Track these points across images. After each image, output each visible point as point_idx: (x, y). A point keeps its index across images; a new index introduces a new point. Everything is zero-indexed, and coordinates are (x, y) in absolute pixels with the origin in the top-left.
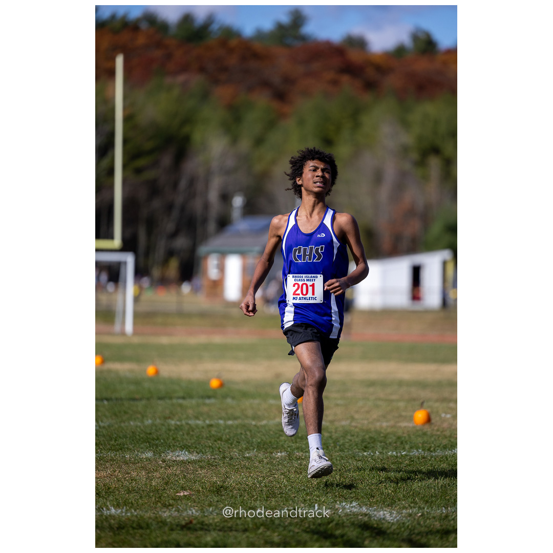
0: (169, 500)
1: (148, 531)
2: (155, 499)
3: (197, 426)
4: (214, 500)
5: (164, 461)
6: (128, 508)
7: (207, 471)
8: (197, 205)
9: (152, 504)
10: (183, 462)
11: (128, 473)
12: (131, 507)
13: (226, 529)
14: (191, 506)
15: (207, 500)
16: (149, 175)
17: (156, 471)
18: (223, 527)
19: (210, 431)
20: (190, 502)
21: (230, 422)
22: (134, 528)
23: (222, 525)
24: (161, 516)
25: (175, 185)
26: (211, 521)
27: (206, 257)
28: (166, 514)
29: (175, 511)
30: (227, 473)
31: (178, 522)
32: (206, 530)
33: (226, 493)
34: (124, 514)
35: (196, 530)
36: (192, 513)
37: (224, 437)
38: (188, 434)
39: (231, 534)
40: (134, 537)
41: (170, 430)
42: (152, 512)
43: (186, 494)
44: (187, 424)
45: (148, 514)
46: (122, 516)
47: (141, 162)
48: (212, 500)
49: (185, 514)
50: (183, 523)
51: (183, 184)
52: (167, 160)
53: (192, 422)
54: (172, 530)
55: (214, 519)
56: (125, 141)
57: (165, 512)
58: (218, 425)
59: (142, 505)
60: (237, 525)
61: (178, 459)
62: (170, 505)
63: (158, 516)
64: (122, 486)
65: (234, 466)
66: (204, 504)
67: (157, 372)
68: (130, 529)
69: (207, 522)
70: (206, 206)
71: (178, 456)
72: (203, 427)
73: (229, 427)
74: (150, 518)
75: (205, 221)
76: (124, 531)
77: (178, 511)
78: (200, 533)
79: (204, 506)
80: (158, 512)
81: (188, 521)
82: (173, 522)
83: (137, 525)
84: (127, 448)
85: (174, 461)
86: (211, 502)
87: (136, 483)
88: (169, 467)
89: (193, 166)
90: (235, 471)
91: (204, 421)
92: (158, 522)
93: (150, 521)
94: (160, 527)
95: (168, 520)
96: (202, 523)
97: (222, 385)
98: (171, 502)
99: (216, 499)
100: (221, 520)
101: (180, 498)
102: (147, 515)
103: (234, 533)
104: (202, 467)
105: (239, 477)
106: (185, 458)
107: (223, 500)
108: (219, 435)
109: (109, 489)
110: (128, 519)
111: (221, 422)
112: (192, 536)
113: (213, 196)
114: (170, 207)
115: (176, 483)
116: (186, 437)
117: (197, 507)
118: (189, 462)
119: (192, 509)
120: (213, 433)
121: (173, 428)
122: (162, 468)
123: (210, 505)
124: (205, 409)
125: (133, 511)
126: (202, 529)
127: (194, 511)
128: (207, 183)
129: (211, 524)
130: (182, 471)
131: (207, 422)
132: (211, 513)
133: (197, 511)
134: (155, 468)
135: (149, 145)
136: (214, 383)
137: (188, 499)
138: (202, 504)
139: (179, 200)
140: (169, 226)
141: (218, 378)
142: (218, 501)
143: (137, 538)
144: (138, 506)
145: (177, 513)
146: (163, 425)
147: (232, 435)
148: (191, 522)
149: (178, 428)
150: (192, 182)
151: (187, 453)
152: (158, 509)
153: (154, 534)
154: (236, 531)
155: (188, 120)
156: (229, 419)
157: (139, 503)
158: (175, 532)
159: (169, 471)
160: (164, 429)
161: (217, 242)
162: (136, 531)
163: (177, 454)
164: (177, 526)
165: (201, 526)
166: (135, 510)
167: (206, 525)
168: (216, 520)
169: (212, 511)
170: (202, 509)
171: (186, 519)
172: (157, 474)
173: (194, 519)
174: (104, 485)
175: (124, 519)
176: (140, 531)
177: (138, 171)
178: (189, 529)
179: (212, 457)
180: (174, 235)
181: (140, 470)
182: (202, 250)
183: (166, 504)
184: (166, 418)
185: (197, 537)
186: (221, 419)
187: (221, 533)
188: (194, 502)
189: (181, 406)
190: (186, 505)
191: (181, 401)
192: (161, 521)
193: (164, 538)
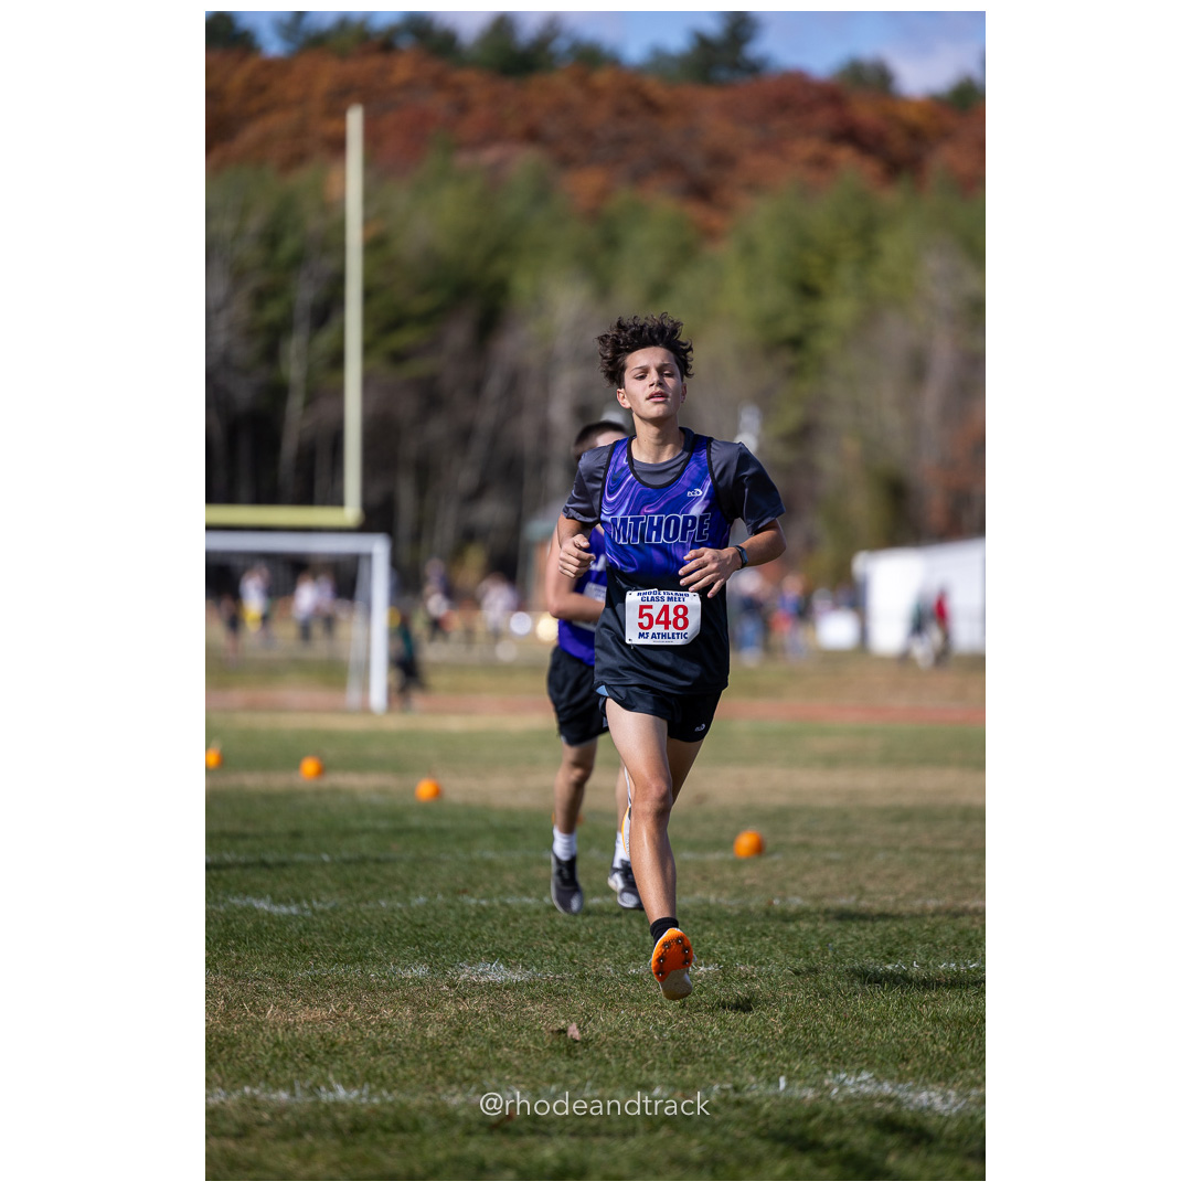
0: (462, 1069)
1: (417, 1137)
2: (433, 1068)
3: (524, 908)
4: (559, 1070)
5: (452, 985)
6: (374, 1087)
7: (545, 1005)
8: (525, 431)
9: (426, 1079)
10: (492, 988)
11: (374, 1012)
12: (380, 1086)
14: (510, 1083)
15: (544, 1070)
16: (419, 368)
17: (436, 1006)
18: (581, 1127)
19: (552, 920)
20: (510, 1074)
21: (595, 901)
22: (386, 1130)
24: (445, 1105)
25: (477, 388)
28: (455, 1100)
29: (477, 1093)
30: (588, 1010)
31: (483, 1115)
32: (543, 1133)
33: (586, 1053)
34: (364, 1100)
35: (520, 1134)
37: (582, 933)
38: (505, 926)
39: (596, 1142)
40: (386, 1151)
41: (466, 918)
42: (427, 1095)
44: (504, 904)
45: (418, 1100)
46: (362, 1105)
47: (404, 339)
48: (555, 1069)
51: (494, 386)
52: (458, 334)
53: (513, 901)
54: (469, 1133)
56: (368, 294)
57: (453, 1095)
59: (405, 1079)
60: (610, 1123)
61: (483, 979)
62: (465, 1080)
63: (438, 1103)
64: (362, 1038)
65: (605, 995)
66: (538, 1078)
67: (438, 793)
68: (379, 1132)
70: (545, 433)
71: (482, 974)
72: (537, 912)
74: (421, 1108)
75: (542, 464)
76: (364, 1136)
78: (529, 1140)
79: (539, 1081)
80: (439, 1095)
82: (472, 1117)
83: (393, 1124)
84: (374, 958)
85: (474, 985)
86: (553, 1072)
87: (391, 1034)
88: (464, 998)
89: (514, 346)
90: (607, 1005)
91: (540, 897)
92: (439, 1118)
93: (422, 1114)
94: (444, 1128)
95: (460, 1113)
96: (534, 1119)
98: (467, 1073)
99: (564, 1066)
101: (487, 1066)
102: (415, 1102)
103: (604, 1140)
104: (534, 999)
105: (614, 1019)
106: (499, 979)
107: (581, 1068)
108: (573, 927)
109: (333, 1045)
110: (375, 1111)
112: (512, 1147)
113: (560, 414)
114: (465, 436)
115: (479, 1032)
116: (499, 932)
117: (523, 1084)
118: (506, 988)
119: (513, 1088)
120: (559, 922)
121: (472, 914)
122: (447, 999)
123: (552, 1081)
124: (542, 871)
125: (385, 1093)
126: (533, 1132)
128: (546, 382)
129: (554, 1121)
130: (492, 1007)
133: (523, 1094)
134: (433, 1000)
137: (504, 1067)
138: (534, 1078)
139: (486, 419)
140: (465, 476)
142: (568, 1072)
143: (393, 1152)
144: (396, 1081)
146: (451, 907)
149: (483, 914)
150: (514, 382)
151: (501, 966)
152: (440, 1090)
153: (429, 1144)
154: (607, 1134)
155: (503, 247)
157: (398, 1076)
158: (475, 1139)
159: (464, 1007)
160: (452, 915)
162: (390, 1136)
163: (481, 969)
164: (480, 1124)
165: (531, 1126)
166: (390, 1092)
167: (544, 1122)
169: (557, 1093)
170: (534, 1090)
172: (436, 1014)
174: (322, 1039)
175: (364, 1111)
176: (401, 1137)
177: (398, 358)
178: (506, 1131)
179: (558, 976)
180: (476, 495)
181: (402, 1004)
182: (536, 527)
183: (455, 1078)
184: (457, 892)
185: (523, 1150)
187: (575, 1141)
188: (518, 1073)
189: (489, 865)
190: (500, 1080)
191: (490, 855)
192: (446, 1117)
193: (454, 1151)
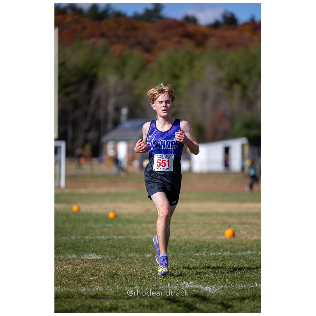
0: (85, 282)
1: (73, 299)
2: (77, 281)
3: (101, 239)
5: (82, 260)
6: (62, 286)
7: (107, 265)
8: (101, 113)
9: (75, 284)
10: (93, 260)
11: (62, 267)
13: (117, 298)
14: (97, 285)
15: (106, 282)
16: (73, 96)
17: (78, 265)
18: (116, 297)
19: (109, 243)
20: (97, 283)
21: (120, 237)
22: (65, 298)
23: (115, 296)
24: (80, 291)
25: (89, 102)
26: (109, 294)
27: (106, 143)
28: (83, 290)
29: (88, 288)
30: (118, 266)
31: (90, 294)
32: (106, 298)
33: (118, 277)
34: (59, 290)
35: (100, 299)
36: (98, 289)
37: (117, 246)
38: (96, 244)
39: (120, 301)
40: (65, 303)
41: (86, 242)
42: (76, 289)
43: (94, 278)
44: (96, 238)
45: (73, 290)
46: (58, 291)
47: (69, 89)
48: (109, 281)
49: (94, 290)
50: (93, 294)
51: (93, 102)
52: (84, 88)
53: (98, 237)
54: (87, 299)
55: (110, 292)
57: (82, 289)
58: (113, 239)
59: (70, 284)
60: (124, 295)
61: (90, 258)
62: (85, 284)
63: (78, 291)
64: (58, 274)
65: (122, 262)
66: (105, 284)
67: (79, 209)
68: (63, 298)
69: (107, 294)
70: (107, 114)
71: (90, 257)
72: (105, 240)
73: (120, 240)
74: (74, 292)
75: (106, 122)
76: (59, 300)
77: (90, 288)
78: (102, 300)
79: (105, 285)
80: (79, 289)
81: (95, 294)
82: (87, 294)
83: (66, 296)
84: (61, 253)
85: (88, 260)
86: (109, 282)
87: (66, 272)
88: (85, 263)
89: (98, 91)
90: (123, 265)
91: (105, 237)
92: (79, 294)
93: (74, 294)
94: (80, 297)
95: (84, 293)
96: (104, 295)
97: (116, 216)
98: (86, 283)
99: (112, 281)
100: (114, 293)
101: (91, 281)
103: (122, 300)
104: (104, 263)
105: (125, 268)
106: (95, 258)
107: (116, 281)
108: (114, 244)
110: (62, 293)
111: (115, 237)
112: (98, 302)
113: (110, 108)
114: (85, 115)
115: (89, 272)
116: (95, 246)
117: (101, 285)
118: (96, 260)
119: (98, 287)
120: (110, 243)
121: (87, 241)
122: (81, 263)
123: (108, 284)
124: (106, 230)
125: (64, 288)
126: (103, 298)
127: (99, 288)
128: (107, 101)
129: (109, 295)
130: (93, 265)
131: (107, 237)
132: (109, 289)
133: (101, 288)
135: (74, 79)
136: (111, 215)
137: (96, 281)
138: (104, 284)
139: (91, 110)
140: (85, 125)
141: (114, 212)
142: (113, 282)
143: (66, 303)
144: (67, 285)
145: (89, 289)
146: (82, 239)
147: (121, 244)
148: (97, 294)
149: (90, 241)
150: (98, 101)
151: (95, 255)
152: (79, 287)
153: (76, 301)
154: (123, 299)
155: (95, 65)
156: (120, 235)
157: (68, 284)
158: (88, 300)
159: (85, 265)
160: (82, 241)
161: (113, 134)
162: (66, 299)
163: (90, 255)
164: (89, 296)
165: (103, 296)
166: (66, 288)
167: (106, 296)
168: (112, 293)
169: (109, 288)
170: (104, 287)
171: (95, 292)
172: (78, 267)
173: (100, 293)
175: (59, 293)
176: (68, 299)
177: (67, 94)
178: (96, 298)
179: (110, 257)
180: (88, 131)
181: (69, 265)
182: (104, 139)
183: (83, 284)
184: (83, 235)
185: (101, 303)
186: (115, 235)
187: (114, 300)
188: (99, 283)
189: (92, 228)
190: (95, 285)
191: (92, 225)
192: (81, 294)
193: (82, 303)
